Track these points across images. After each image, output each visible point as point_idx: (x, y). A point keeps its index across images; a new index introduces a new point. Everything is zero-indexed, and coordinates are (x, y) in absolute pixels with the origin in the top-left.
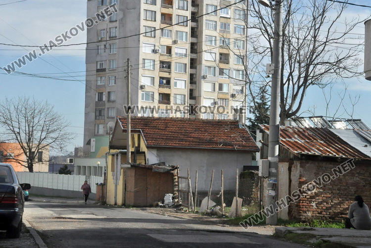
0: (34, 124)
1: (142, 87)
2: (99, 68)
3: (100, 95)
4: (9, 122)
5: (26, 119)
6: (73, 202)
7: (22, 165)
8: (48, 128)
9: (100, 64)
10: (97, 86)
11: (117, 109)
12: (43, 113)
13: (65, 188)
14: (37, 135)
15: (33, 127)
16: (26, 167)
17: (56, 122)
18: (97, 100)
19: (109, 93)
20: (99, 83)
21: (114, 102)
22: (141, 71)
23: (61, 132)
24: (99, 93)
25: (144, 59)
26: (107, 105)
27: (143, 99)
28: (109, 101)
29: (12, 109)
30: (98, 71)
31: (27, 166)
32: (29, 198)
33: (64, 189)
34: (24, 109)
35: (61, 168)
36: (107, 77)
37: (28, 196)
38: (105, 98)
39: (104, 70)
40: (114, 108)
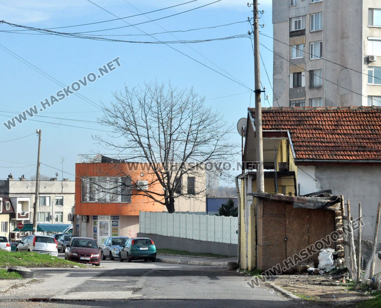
0: (173, 129)
1: (368, 60)
2: (293, 29)
3: (297, 76)
4: (132, 128)
5: (161, 121)
6: (219, 263)
7: (156, 201)
8: (195, 135)
9: (296, 22)
10: (292, 63)
11: (326, 100)
12: (187, 112)
13: (219, 240)
14: (179, 148)
15: (171, 135)
16: (164, 204)
17: (209, 125)
18: (291, 86)
19: (311, 73)
20: (294, 57)
21: (319, 88)
22: (366, 31)
23: (220, 143)
24: (294, 74)
25: (371, 10)
26: (309, 94)
27: (370, 81)
28: (311, 86)
29: (136, 105)
30: (292, 34)
31: (164, 201)
32: (157, 257)
33: (217, 241)
34: (154, 104)
35: (223, 205)
36: (307, 45)
37: (155, 254)
38: (304, 82)
39: (302, 33)
40: (320, 98)
